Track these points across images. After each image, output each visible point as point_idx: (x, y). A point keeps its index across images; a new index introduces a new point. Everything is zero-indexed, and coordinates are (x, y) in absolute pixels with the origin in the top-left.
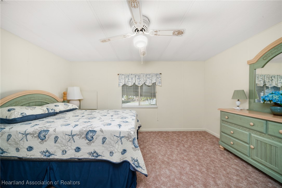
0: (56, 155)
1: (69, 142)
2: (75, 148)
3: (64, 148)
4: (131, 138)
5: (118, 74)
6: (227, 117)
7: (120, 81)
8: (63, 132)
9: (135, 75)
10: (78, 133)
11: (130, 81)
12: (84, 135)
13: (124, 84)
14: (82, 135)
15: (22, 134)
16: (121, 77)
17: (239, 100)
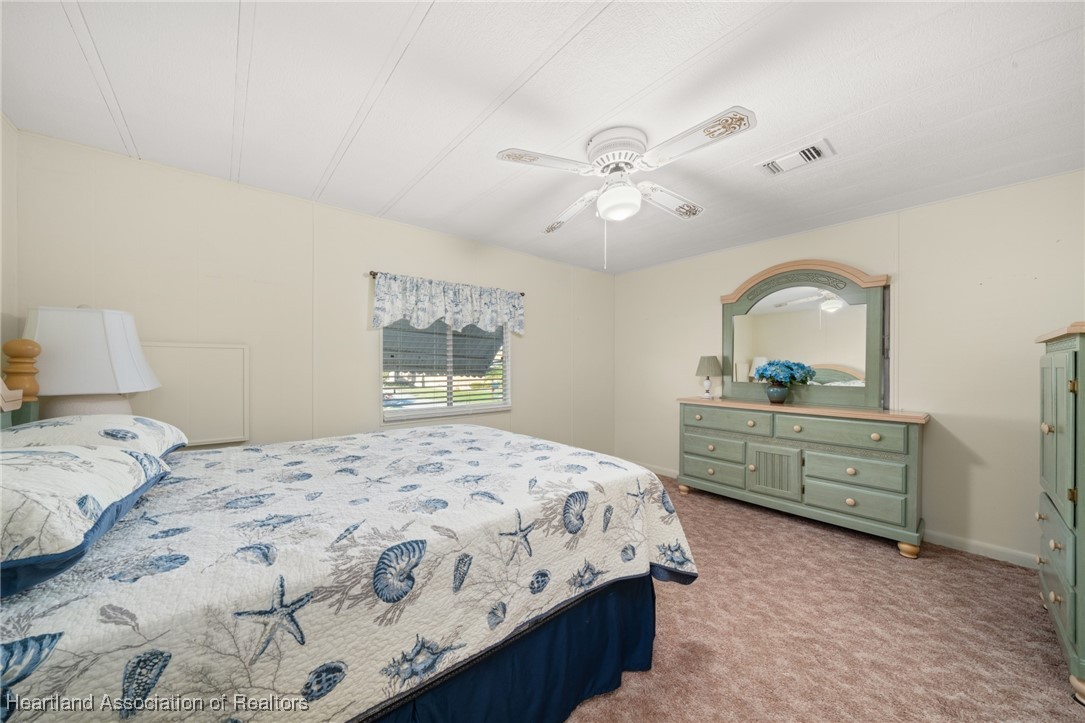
0: (460, 647)
1: (512, 562)
2: (531, 579)
3: (497, 595)
4: (656, 492)
5: (374, 275)
6: (698, 417)
7: (378, 304)
8: (486, 530)
9: (441, 287)
10: (541, 516)
11: (424, 310)
12: (559, 517)
13: (400, 317)
14: (553, 519)
15: (260, 613)
16: (383, 289)
17: (708, 378)
